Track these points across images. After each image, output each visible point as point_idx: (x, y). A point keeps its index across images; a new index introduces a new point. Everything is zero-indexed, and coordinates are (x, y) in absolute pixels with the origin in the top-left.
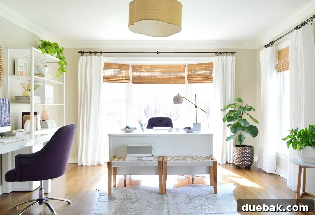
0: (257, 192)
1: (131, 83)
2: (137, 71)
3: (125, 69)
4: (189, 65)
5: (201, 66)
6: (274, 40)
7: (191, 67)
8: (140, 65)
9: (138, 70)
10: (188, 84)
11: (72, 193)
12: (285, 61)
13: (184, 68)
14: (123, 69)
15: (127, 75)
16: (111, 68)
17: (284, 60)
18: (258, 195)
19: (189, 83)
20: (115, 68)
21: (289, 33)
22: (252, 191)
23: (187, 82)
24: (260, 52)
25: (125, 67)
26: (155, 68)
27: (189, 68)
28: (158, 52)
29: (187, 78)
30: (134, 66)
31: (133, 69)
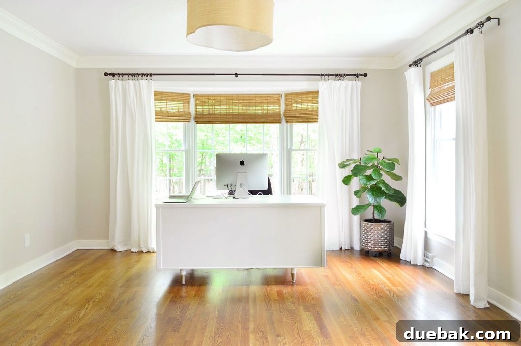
0: (397, 296)
1: (193, 122)
2: (203, 104)
3: (183, 101)
4: (286, 95)
5: (306, 96)
6: (421, 57)
7: (290, 97)
8: (209, 95)
9: (205, 102)
10: (285, 124)
11: (97, 297)
12: (442, 88)
13: (279, 100)
14: (181, 101)
15: (187, 110)
16: (161, 100)
17: (440, 88)
18: (398, 301)
19: (287, 122)
20: (167, 100)
21: (448, 44)
22: (389, 294)
23: (284, 121)
24: (405, 73)
25: (185, 98)
26: (232, 99)
27: (286, 99)
28: (236, 75)
29: (284, 115)
30: (198, 97)
31: (196, 100)
